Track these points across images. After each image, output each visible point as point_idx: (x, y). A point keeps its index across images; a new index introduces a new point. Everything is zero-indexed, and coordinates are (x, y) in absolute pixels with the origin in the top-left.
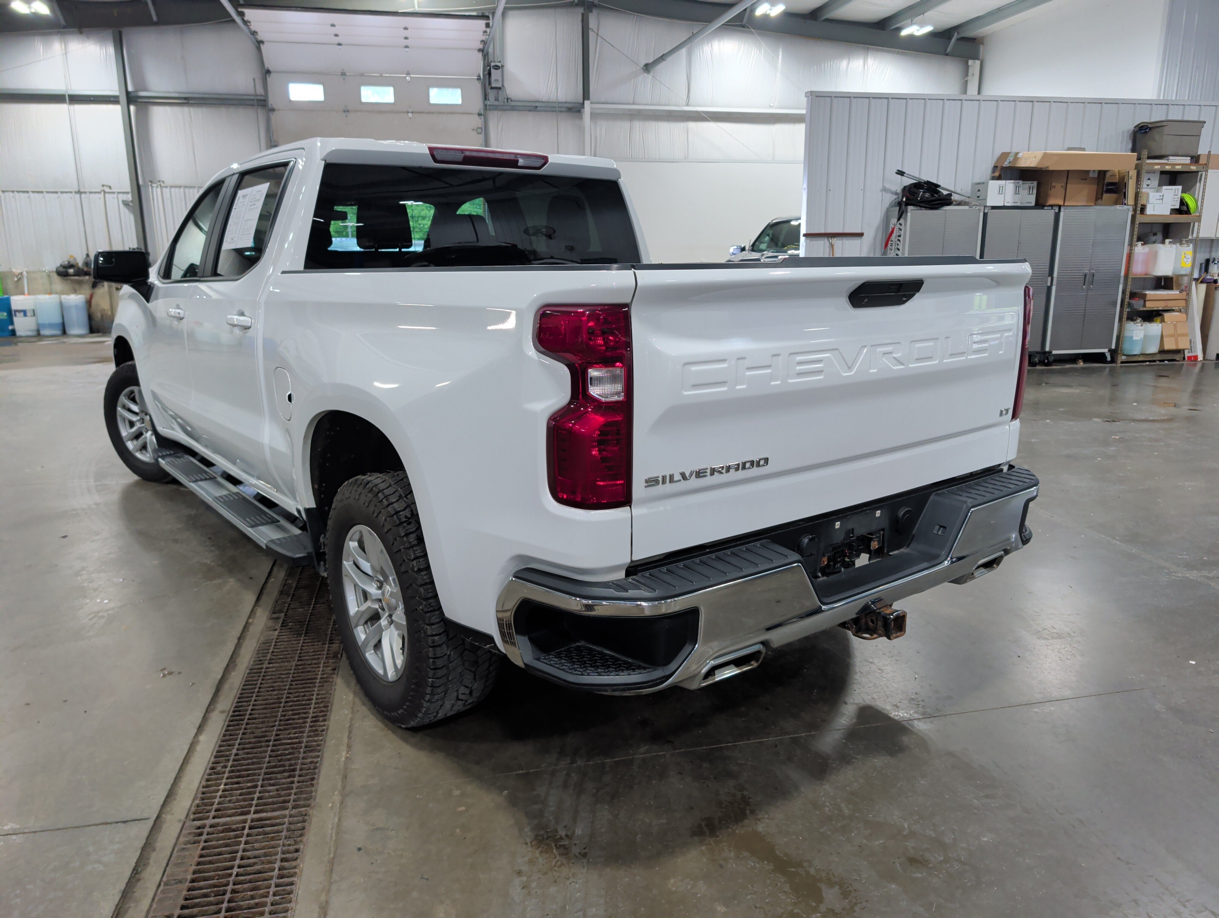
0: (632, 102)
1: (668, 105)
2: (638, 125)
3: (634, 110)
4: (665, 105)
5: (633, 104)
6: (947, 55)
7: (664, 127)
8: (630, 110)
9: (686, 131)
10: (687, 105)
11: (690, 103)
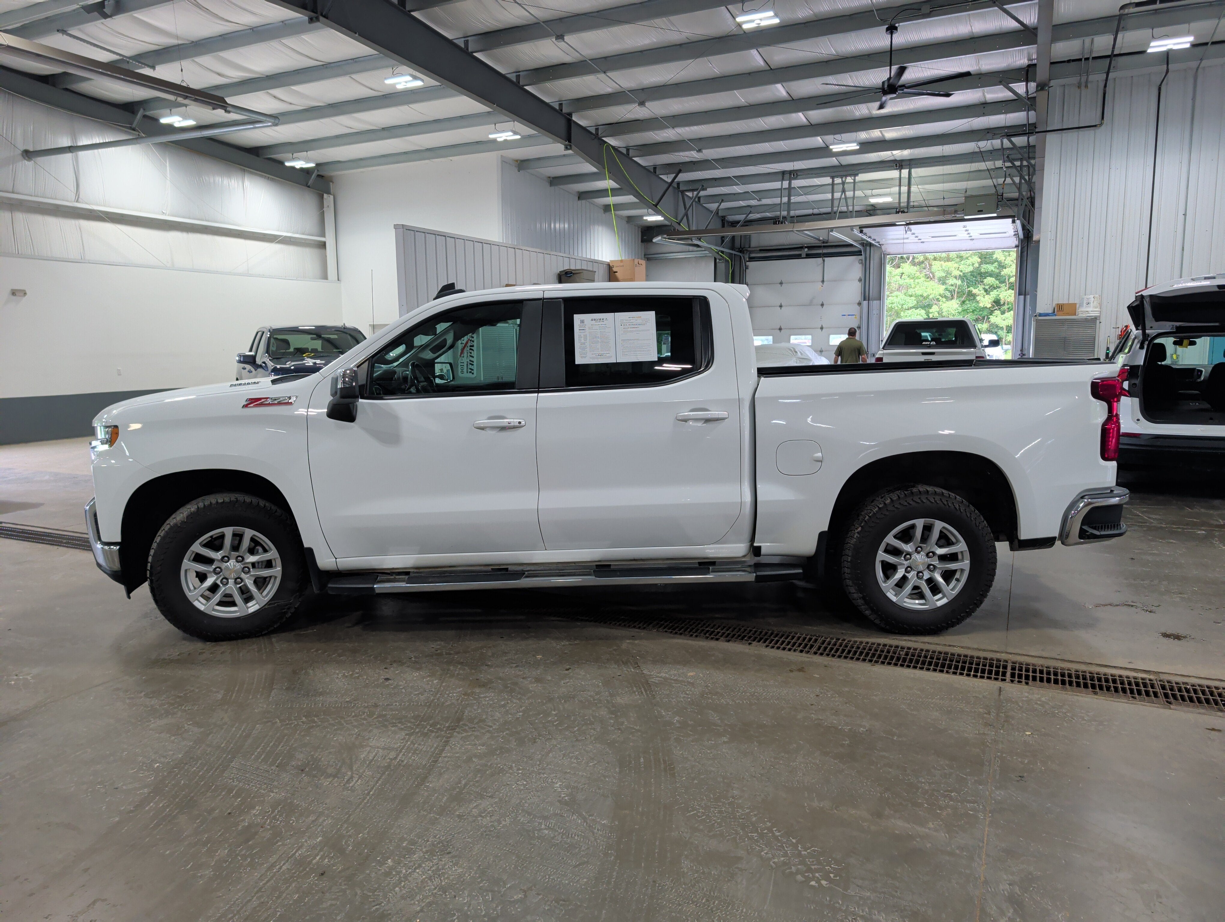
0: (11, 190)
1: (56, 199)
2: (20, 216)
3: (17, 199)
4: (51, 198)
5: (13, 192)
6: (309, 187)
7: (53, 222)
8: (10, 199)
9: (78, 229)
10: (77, 201)
11: (80, 200)
